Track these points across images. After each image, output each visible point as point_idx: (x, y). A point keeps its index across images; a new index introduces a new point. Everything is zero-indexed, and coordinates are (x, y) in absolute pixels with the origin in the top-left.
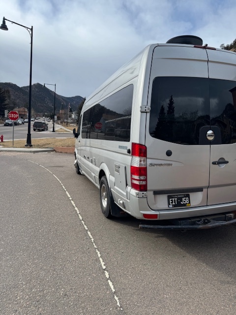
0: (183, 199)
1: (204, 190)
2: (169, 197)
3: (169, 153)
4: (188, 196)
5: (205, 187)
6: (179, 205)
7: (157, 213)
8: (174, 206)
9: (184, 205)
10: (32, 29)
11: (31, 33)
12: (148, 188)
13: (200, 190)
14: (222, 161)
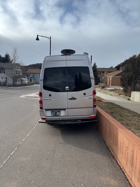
0: (57, 113)
1: (66, 110)
2: (52, 112)
3: (50, 95)
4: (60, 112)
5: (67, 109)
6: (55, 115)
7: (46, 117)
8: (53, 115)
9: (58, 115)
10: (50, 38)
11: (50, 40)
12: (43, 108)
13: (64, 109)
14: (73, 99)
